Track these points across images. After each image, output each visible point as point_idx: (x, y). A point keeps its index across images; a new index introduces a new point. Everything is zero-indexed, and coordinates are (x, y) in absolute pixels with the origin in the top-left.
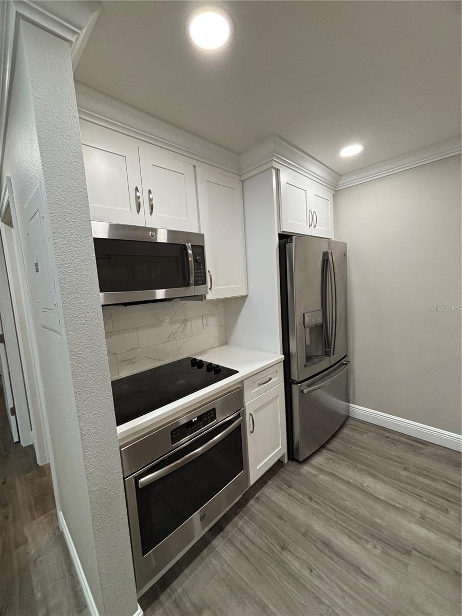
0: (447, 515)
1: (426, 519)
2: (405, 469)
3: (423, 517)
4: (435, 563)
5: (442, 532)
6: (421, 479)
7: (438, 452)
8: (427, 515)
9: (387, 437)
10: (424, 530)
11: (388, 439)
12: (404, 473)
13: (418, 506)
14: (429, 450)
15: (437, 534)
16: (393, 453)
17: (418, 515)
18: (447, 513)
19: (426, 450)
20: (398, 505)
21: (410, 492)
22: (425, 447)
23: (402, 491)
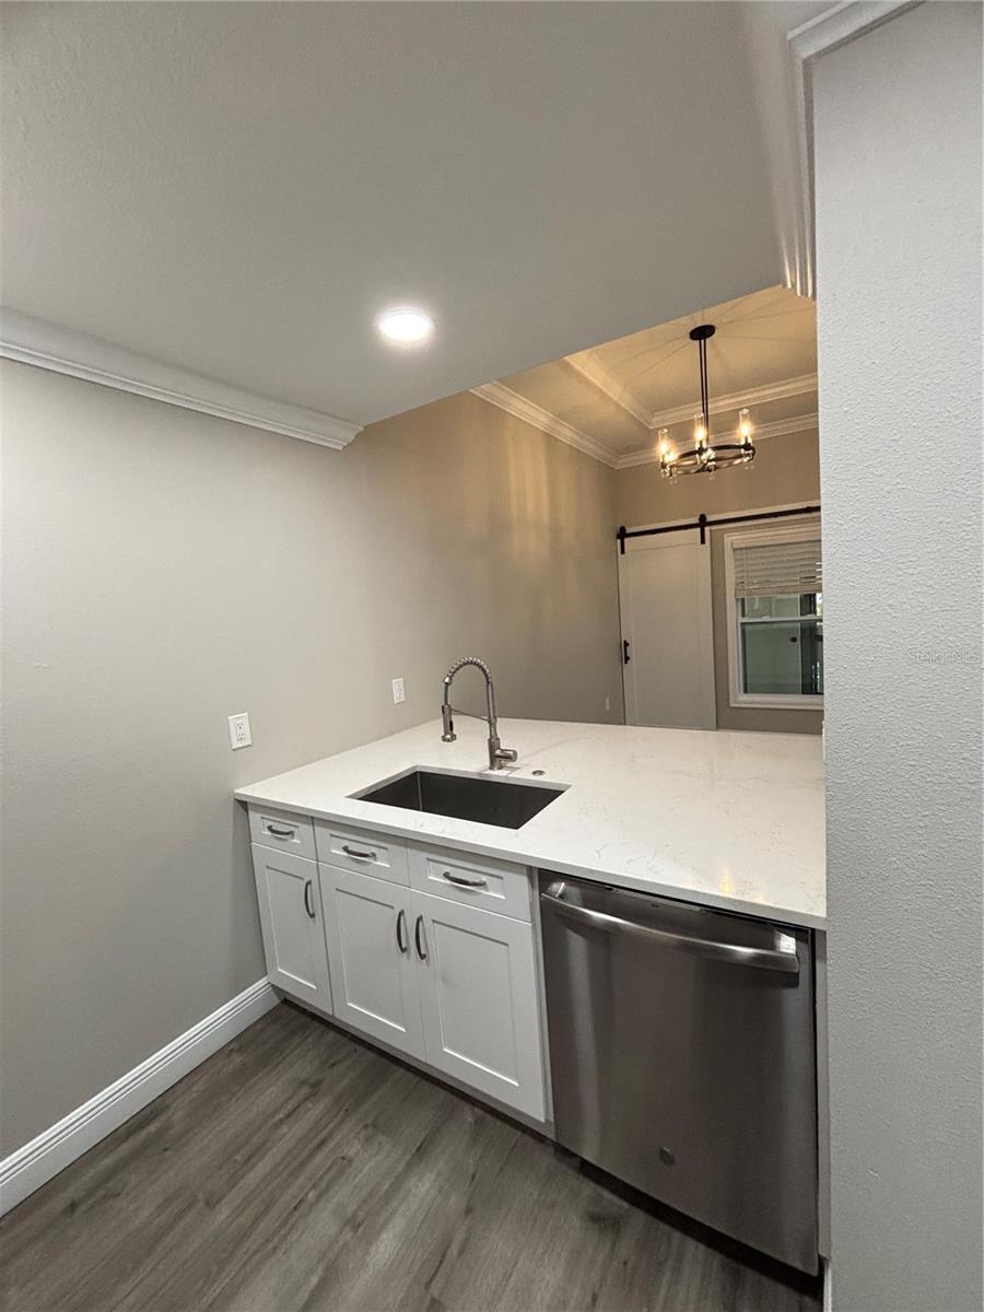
0: (355, 1164)
1: (360, 1218)
2: (211, 1203)
3: (353, 1223)
4: (454, 1249)
5: (388, 1198)
6: (252, 1178)
7: (194, 1095)
8: (350, 1210)
9: (73, 1207)
10: (384, 1236)
11: (83, 1207)
12: (223, 1213)
13: (323, 1224)
14: (177, 1114)
15: (393, 1213)
16: (145, 1214)
17: (348, 1235)
18: (350, 1162)
19: (176, 1118)
20: (314, 1280)
21: (281, 1226)
22: (163, 1118)
23: (275, 1249)
